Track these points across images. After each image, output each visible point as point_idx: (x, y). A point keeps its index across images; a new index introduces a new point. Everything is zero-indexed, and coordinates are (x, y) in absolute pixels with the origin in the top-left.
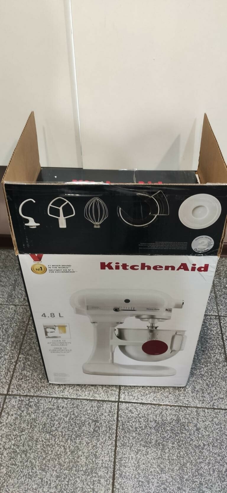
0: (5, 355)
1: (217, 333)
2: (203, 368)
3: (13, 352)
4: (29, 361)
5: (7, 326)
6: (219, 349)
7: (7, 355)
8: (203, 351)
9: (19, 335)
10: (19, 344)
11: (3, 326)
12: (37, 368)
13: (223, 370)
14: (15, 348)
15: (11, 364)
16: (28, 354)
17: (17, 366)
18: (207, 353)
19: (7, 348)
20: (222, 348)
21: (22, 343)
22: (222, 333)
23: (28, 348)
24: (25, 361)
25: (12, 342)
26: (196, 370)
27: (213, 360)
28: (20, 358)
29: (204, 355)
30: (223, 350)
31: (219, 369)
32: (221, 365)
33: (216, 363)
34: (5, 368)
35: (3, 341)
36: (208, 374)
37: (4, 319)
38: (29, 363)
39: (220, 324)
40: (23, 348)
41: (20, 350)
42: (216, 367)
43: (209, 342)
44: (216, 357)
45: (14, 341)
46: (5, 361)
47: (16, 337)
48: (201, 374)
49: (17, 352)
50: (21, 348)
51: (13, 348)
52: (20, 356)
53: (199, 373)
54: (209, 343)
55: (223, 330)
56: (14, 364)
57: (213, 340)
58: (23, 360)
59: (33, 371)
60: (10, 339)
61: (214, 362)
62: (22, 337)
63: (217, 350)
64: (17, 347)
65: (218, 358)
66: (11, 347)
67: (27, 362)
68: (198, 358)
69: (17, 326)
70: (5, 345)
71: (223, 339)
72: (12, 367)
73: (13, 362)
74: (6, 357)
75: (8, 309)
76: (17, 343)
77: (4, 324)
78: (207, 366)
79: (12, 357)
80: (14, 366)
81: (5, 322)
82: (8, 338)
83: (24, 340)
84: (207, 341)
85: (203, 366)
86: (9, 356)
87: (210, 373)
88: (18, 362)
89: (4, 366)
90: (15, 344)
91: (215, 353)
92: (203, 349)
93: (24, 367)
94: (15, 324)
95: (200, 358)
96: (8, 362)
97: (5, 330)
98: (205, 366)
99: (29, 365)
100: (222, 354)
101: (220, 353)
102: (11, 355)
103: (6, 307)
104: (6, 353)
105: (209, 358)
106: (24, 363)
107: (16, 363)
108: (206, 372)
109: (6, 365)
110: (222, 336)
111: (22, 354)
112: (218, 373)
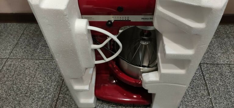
0: (49, 95)
1: (200, 75)
2: (193, 101)
3: (55, 92)
4: (66, 99)
5: (51, 74)
6: (203, 87)
7: (51, 95)
8: (192, 88)
9: (60, 80)
10: (59, 87)
11: (48, 74)
12: (72, 104)
13: (207, 102)
14: (56, 89)
15: (53, 101)
16: (66, 94)
17: (57, 103)
18: (195, 90)
19: (51, 90)
20: (205, 86)
21: (61, 86)
22: (203, 75)
23: (66, 89)
24: (63, 99)
25: (54, 85)
26: (189, 102)
27: (199, 95)
28: (60, 97)
29: (193, 91)
30: (206, 87)
31: (205, 101)
32: (206, 98)
33: (202, 97)
34: (49, 104)
35: (48, 85)
36: (197, 105)
37: (49, 69)
38: (66, 100)
39: (201, 69)
40: (62, 89)
41: (60, 91)
42: (203, 100)
43: (195, 81)
44: (201, 92)
45: (56, 85)
46: (49, 100)
47: (58, 82)
48: (192, 105)
49: (57, 92)
50: (60, 90)
51: (55, 90)
52: (60, 95)
53: (191, 105)
54: (195, 83)
55: (204, 73)
56: (56, 101)
57: (198, 80)
58: (62, 98)
59: (69, 106)
60: (52, 83)
61: (201, 96)
62: (61, 82)
63: (202, 87)
64: (58, 89)
65: (203, 93)
66: (54, 89)
67: (65, 100)
68: (189, 93)
69: (58, 74)
70: (49, 88)
71: (204, 79)
72: (54, 104)
73: (54, 100)
74: (50, 96)
75: (52, 63)
76: (57, 86)
77: (49, 73)
78: (196, 99)
79: (54, 96)
80: (55, 103)
81: (50, 71)
82: (51, 83)
83: (63, 84)
84: (194, 81)
85: (193, 99)
86: (52, 95)
87: (198, 104)
88: (58, 100)
89: (48, 103)
90: (56, 87)
91: (200, 90)
92: (191, 87)
93: (63, 103)
94: (56, 73)
95: (190, 93)
96: (51, 100)
97: (49, 77)
98: (195, 99)
99: (66, 102)
100: (205, 90)
101: (204, 90)
102: (53, 95)
103: (51, 61)
104: (50, 94)
105: (197, 93)
106: (63, 101)
107: (57, 101)
108: (196, 104)
109: (50, 102)
110: (204, 77)
111: (62, 94)
112: (205, 104)
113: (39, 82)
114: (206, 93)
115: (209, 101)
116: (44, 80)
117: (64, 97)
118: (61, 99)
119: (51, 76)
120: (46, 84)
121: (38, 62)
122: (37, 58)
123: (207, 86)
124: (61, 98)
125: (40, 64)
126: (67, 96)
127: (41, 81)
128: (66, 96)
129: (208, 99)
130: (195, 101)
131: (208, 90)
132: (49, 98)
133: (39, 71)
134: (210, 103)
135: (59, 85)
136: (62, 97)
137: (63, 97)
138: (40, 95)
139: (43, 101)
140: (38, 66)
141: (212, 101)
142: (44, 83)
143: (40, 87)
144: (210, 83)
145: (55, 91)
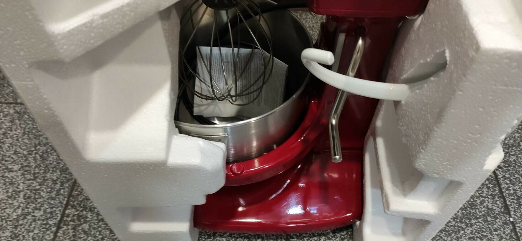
113: (11, 171)
114: (497, 208)
115: (508, 231)
116: (25, 164)
117: (79, 217)
118: (72, 223)
119: (47, 152)
120: (28, 176)
121: (12, 111)
122: (11, 100)
123: (499, 185)
124: (69, 219)
125: (16, 116)
126: (89, 215)
127: (16, 167)
128: (84, 213)
129: (505, 223)
130: (469, 232)
131: (503, 197)
132: (35, 220)
133: (12, 137)
134: (511, 237)
135: (68, 180)
136: (74, 216)
137: (75, 218)
138: (7, 211)
139: (16, 227)
140: (12, 122)
141: (518, 229)
142: (23, 174)
143: (12, 184)
144: (507, 176)
145: (53, 199)
